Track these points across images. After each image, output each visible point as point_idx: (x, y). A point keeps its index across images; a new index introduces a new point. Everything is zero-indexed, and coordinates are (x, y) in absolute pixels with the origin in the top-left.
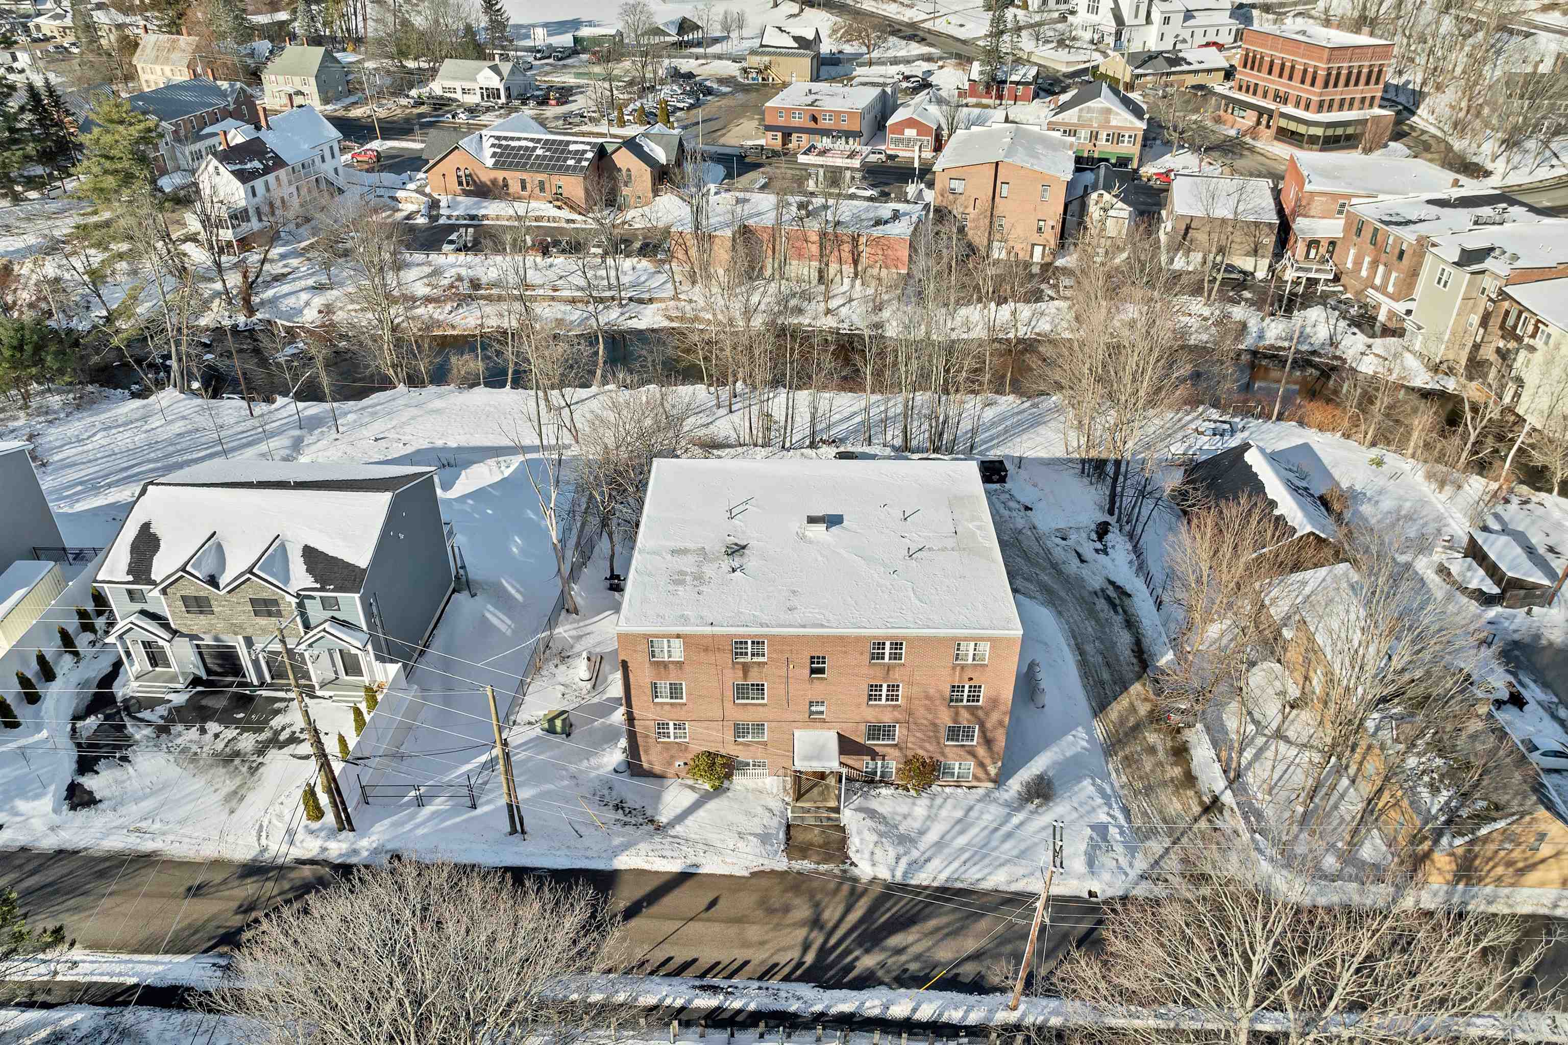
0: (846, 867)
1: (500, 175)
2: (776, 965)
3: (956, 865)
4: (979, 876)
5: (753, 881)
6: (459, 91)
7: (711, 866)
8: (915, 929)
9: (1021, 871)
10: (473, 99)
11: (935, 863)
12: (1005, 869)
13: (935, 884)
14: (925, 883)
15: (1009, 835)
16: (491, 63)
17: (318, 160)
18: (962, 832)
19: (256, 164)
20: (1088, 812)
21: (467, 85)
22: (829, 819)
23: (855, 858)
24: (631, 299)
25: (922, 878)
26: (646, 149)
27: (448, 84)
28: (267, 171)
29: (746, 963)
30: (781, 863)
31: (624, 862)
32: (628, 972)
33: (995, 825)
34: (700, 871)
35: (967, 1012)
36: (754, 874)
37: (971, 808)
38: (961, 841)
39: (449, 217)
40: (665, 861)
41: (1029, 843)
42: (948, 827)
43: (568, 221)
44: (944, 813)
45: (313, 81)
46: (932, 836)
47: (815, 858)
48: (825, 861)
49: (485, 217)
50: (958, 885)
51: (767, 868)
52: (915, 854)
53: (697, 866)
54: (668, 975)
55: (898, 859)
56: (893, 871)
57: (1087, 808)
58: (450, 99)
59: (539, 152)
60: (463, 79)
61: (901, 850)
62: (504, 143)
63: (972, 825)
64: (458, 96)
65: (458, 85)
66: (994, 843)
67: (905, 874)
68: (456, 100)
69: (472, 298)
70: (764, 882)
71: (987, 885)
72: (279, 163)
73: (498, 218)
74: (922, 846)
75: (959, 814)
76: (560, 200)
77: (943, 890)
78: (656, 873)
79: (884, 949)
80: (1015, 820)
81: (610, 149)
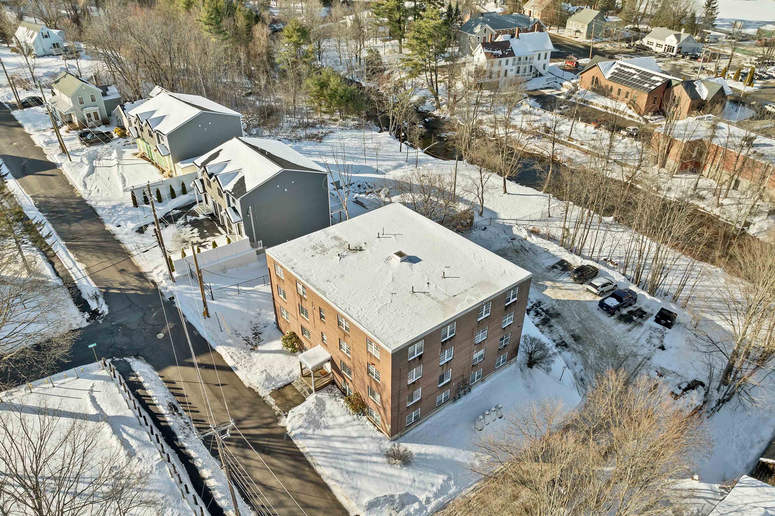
0: (283, 414)
1: (610, 84)
2: (204, 421)
3: (318, 450)
4: (319, 463)
5: (246, 391)
6: (655, 44)
7: (241, 374)
8: (264, 456)
9: (339, 477)
10: (660, 50)
11: (312, 443)
12: (334, 470)
13: (301, 450)
14: (298, 446)
15: (361, 461)
16: (677, 33)
17: (536, 57)
18: (342, 442)
19: (500, 52)
20: (419, 488)
21: (660, 42)
22: (305, 393)
23: (290, 414)
24: (615, 161)
25: (300, 443)
26: (697, 89)
27: (651, 40)
28: (503, 56)
29: (198, 412)
30: (264, 393)
31: (220, 349)
32: (166, 382)
33: (363, 452)
34: (236, 372)
35: (223, 498)
36: (250, 389)
37: (363, 437)
38: (337, 445)
39: (575, 99)
40: (230, 359)
41: (365, 472)
42: (342, 435)
43: (630, 116)
44: (350, 429)
45: (586, 26)
46: (328, 433)
47: (278, 402)
48: (279, 406)
49: (591, 103)
50: (309, 459)
51: (256, 390)
52: (310, 431)
53: (236, 369)
54: (172, 393)
55: (300, 427)
56: (293, 429)
57: (422, 486)
58: (648, 47)
59: (635, 77)
60: (659, 39)
61: (306, 425)
62: (622, 68)
63: (352, 443)
64: (654, 47)
65: (655, 41)
66: (349, 458)
67: (295, 435)
68: (651, 49)
69: (544, 137)
70: (248, 394)
71: (319, 470)
72: (512, 54)
73: (597, 105)
74: (317, 432)
75: (355, 434)
76: (633, 104)
77: (302, 455)
78: (224, 361)
79: (242, 452)
80: (374, 459)
81: (674, 83)
